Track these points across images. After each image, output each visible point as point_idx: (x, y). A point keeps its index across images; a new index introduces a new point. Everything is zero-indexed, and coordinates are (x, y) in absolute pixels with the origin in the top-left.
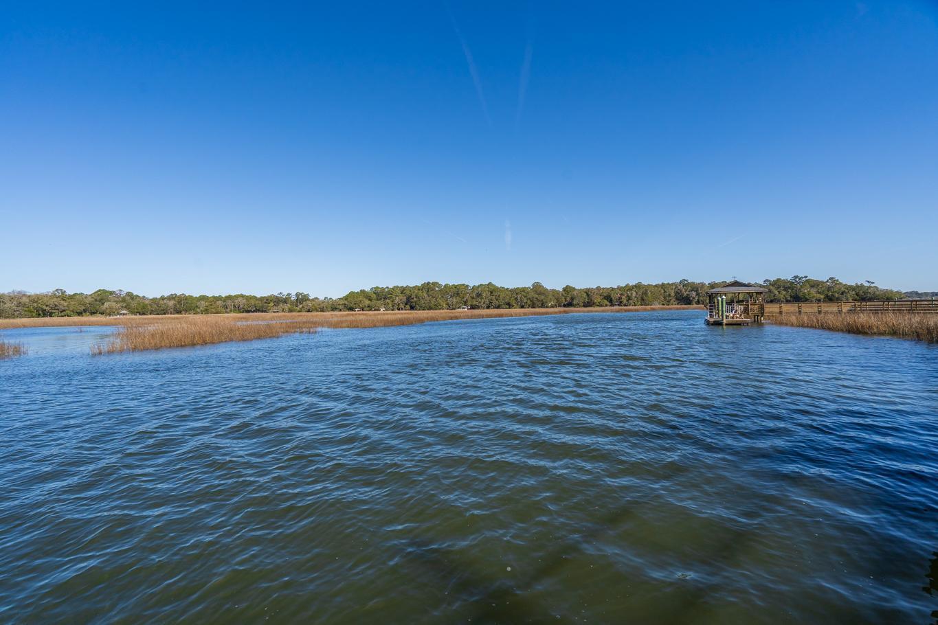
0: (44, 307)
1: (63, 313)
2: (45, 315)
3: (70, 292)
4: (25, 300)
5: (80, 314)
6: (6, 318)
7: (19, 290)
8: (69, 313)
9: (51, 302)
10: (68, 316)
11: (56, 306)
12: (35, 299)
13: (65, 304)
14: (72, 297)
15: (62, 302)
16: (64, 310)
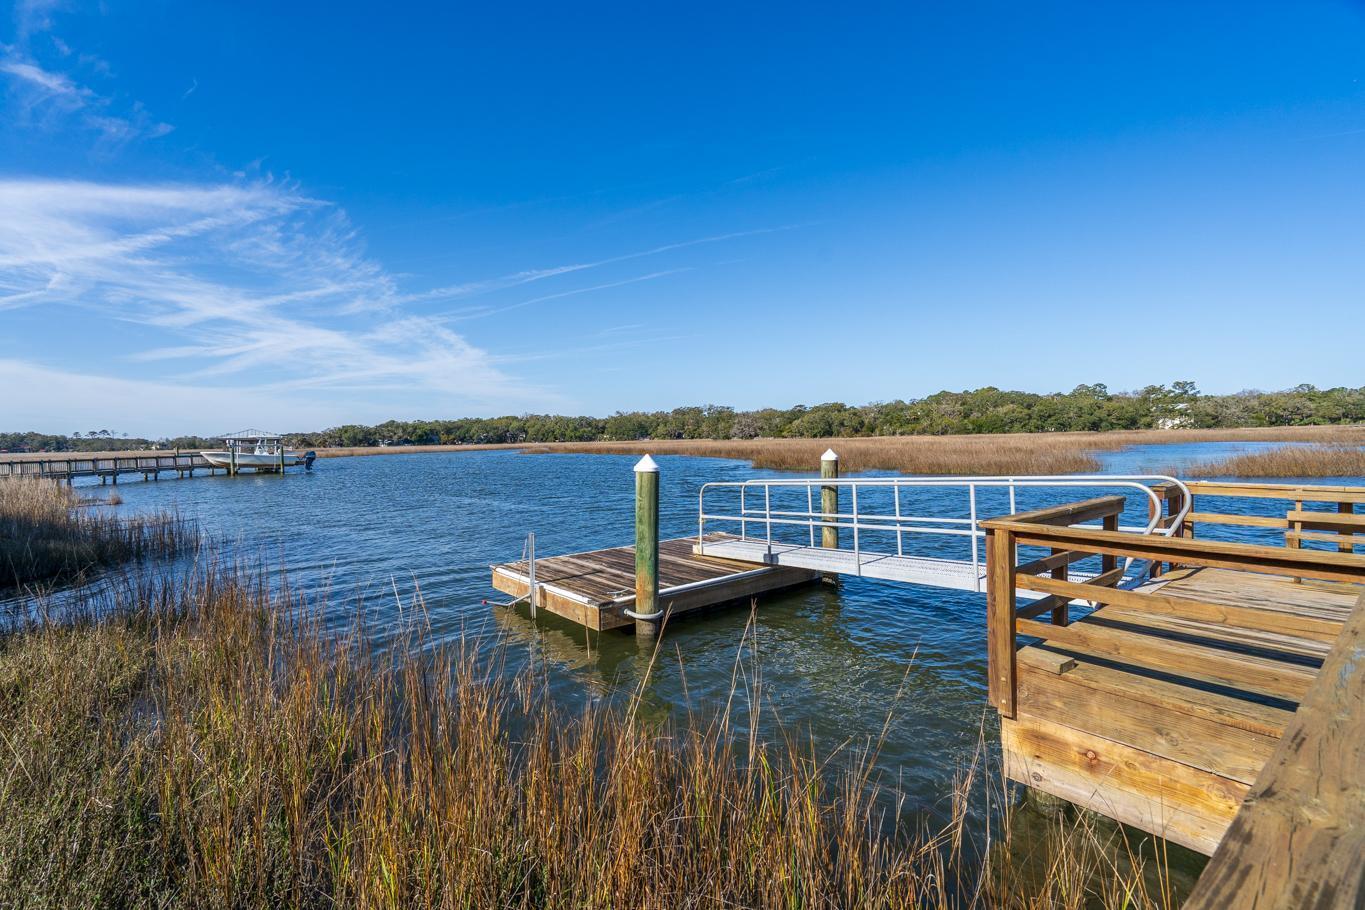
0: (1279, 412)
1: (1306, 419)
2: (1282, 423)
3: (1322, 386)
4: (1255, 403)
5: (1334, 420)
6: (1228, 427)
7: (1251, 388)
8: (1316, 419)
9: (1290, 404)
10: (1315, 424)
11: (1298, 409)
12: (1267, 401)
13: (1313, 406)
14: (1326, 395)
15: (1308, 403)
16: (1310, 416)
